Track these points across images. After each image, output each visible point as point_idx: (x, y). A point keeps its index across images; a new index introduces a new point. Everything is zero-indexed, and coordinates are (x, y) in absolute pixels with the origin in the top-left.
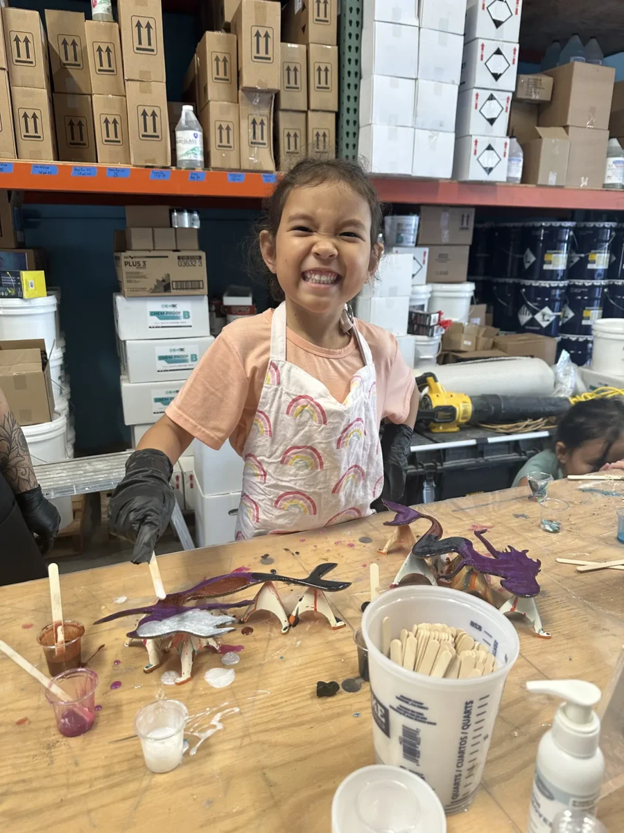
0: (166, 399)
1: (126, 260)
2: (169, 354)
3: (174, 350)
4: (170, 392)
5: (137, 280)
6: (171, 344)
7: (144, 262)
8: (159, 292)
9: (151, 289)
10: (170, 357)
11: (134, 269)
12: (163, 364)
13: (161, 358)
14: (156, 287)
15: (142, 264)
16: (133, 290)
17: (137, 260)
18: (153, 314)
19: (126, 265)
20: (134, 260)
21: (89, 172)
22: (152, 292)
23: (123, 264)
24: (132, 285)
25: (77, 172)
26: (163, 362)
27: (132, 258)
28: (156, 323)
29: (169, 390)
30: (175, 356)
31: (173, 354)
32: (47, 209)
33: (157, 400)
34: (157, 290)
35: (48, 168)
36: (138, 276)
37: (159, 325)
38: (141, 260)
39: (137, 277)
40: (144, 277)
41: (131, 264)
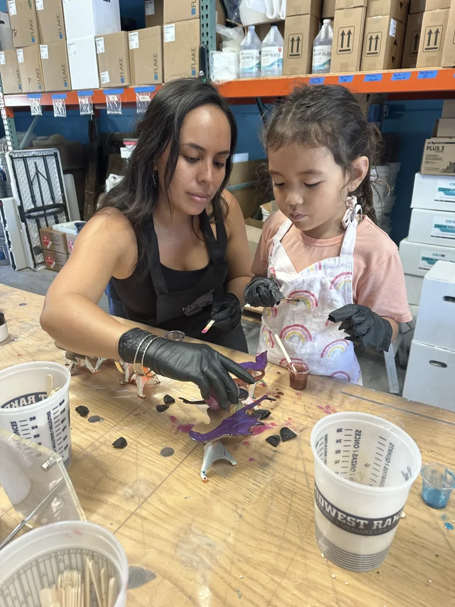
0: (432, 259)
1: (430, 145)
2: (445, 224)
3: (450, 221)
4: (436, 255)
5: (433, 161)
6: (448, 216)
7: (443, 147)
8: (449, 172)
9: (443, 169)
10: (445, 227)
11: (433, 153)
12: (438, 231)
13: (436, 226)
14: (448, 168)
15: (441, 148)
16: (428, 169)
17: (437, 145)
18: (441, 189)
19: (427, 149)
20: (435, 145)
21: (404, 76)
22: (443, 172)
23: (425, 148)
24: (429, 165)
25: (396, 77)
26: (438, 230)
27: (434, 143)
28: (441, 197)
29: (435, 253)
30: (449, 227)
31: (448, 224)
32: (407, 104)
33: (424, 259)
34: (449, 171)
35: (376, 76)
36: (436, 158)
37: (443, 199)
38: (441, 146)
39: (434, 159)
40: (440, 159)
41: (432, 148)
